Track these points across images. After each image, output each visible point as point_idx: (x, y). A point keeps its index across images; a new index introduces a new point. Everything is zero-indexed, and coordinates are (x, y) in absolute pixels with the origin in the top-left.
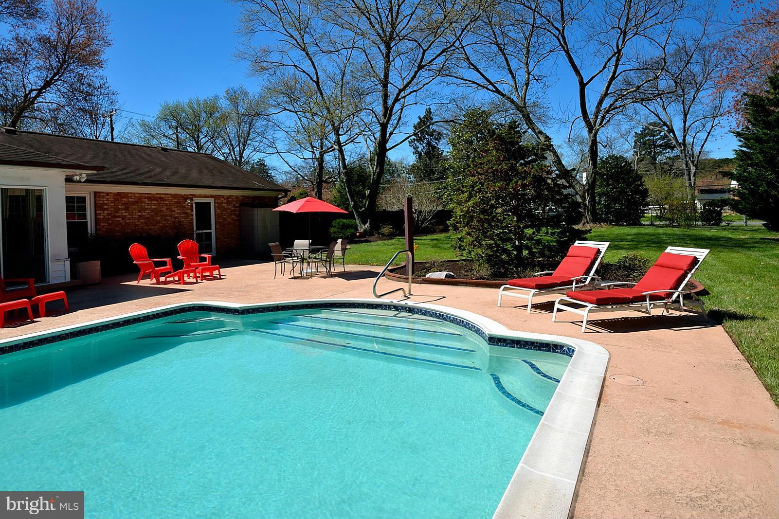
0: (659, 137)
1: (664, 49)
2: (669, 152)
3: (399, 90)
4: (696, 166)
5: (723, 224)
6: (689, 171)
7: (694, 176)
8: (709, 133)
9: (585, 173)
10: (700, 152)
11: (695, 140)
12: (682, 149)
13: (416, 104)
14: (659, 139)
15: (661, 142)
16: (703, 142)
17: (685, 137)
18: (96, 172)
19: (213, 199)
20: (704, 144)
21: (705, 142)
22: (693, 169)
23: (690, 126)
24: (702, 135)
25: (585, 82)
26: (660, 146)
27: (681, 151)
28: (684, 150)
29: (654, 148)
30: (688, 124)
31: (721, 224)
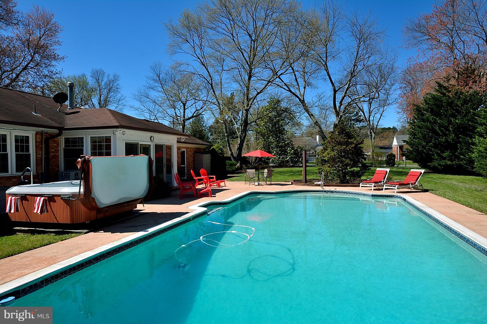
0: (353, 115)
1: (377, 78)
2: (358, 124)
3: (258, 92)
4: (375, 133)
5: (396, 166)
6: (371, 136)
7: (374, 139)
8: (381, 115)
9: (318, 136)
10: (377, 125)
11: (374, 119)
12: (368, 123)
13: (264, 100)
14: (353, 116)
15: (354, 118)
16: (378, 120)
17: (370, 116)
18: (188, 137)
19: (186, 149)
20: (379, 121)
21: (380, 119)
22: (373, 135)
23: (372, 111)
24: (378, 116)
25: (336, 90)
26: (354, 120)
27: (368, 124)
28: (369, 124)
29: (350, 121)
30: (371, 109)
31: (395, 166)
